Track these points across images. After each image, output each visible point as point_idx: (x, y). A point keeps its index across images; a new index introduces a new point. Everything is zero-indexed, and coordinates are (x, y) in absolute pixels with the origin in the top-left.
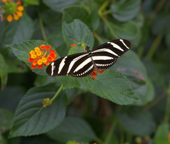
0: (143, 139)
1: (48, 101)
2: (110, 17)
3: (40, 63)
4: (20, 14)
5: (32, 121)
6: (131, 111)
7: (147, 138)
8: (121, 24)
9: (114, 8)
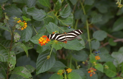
0: (85, 62)
1: (49, 56)
2: (60, 17)
3: (44, 43)
4: (26, 26)
5: (43, 66)
6: (77, 52)
7: (87, 61)
8: (65, 19)
9: (61, 14)
